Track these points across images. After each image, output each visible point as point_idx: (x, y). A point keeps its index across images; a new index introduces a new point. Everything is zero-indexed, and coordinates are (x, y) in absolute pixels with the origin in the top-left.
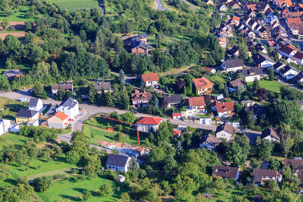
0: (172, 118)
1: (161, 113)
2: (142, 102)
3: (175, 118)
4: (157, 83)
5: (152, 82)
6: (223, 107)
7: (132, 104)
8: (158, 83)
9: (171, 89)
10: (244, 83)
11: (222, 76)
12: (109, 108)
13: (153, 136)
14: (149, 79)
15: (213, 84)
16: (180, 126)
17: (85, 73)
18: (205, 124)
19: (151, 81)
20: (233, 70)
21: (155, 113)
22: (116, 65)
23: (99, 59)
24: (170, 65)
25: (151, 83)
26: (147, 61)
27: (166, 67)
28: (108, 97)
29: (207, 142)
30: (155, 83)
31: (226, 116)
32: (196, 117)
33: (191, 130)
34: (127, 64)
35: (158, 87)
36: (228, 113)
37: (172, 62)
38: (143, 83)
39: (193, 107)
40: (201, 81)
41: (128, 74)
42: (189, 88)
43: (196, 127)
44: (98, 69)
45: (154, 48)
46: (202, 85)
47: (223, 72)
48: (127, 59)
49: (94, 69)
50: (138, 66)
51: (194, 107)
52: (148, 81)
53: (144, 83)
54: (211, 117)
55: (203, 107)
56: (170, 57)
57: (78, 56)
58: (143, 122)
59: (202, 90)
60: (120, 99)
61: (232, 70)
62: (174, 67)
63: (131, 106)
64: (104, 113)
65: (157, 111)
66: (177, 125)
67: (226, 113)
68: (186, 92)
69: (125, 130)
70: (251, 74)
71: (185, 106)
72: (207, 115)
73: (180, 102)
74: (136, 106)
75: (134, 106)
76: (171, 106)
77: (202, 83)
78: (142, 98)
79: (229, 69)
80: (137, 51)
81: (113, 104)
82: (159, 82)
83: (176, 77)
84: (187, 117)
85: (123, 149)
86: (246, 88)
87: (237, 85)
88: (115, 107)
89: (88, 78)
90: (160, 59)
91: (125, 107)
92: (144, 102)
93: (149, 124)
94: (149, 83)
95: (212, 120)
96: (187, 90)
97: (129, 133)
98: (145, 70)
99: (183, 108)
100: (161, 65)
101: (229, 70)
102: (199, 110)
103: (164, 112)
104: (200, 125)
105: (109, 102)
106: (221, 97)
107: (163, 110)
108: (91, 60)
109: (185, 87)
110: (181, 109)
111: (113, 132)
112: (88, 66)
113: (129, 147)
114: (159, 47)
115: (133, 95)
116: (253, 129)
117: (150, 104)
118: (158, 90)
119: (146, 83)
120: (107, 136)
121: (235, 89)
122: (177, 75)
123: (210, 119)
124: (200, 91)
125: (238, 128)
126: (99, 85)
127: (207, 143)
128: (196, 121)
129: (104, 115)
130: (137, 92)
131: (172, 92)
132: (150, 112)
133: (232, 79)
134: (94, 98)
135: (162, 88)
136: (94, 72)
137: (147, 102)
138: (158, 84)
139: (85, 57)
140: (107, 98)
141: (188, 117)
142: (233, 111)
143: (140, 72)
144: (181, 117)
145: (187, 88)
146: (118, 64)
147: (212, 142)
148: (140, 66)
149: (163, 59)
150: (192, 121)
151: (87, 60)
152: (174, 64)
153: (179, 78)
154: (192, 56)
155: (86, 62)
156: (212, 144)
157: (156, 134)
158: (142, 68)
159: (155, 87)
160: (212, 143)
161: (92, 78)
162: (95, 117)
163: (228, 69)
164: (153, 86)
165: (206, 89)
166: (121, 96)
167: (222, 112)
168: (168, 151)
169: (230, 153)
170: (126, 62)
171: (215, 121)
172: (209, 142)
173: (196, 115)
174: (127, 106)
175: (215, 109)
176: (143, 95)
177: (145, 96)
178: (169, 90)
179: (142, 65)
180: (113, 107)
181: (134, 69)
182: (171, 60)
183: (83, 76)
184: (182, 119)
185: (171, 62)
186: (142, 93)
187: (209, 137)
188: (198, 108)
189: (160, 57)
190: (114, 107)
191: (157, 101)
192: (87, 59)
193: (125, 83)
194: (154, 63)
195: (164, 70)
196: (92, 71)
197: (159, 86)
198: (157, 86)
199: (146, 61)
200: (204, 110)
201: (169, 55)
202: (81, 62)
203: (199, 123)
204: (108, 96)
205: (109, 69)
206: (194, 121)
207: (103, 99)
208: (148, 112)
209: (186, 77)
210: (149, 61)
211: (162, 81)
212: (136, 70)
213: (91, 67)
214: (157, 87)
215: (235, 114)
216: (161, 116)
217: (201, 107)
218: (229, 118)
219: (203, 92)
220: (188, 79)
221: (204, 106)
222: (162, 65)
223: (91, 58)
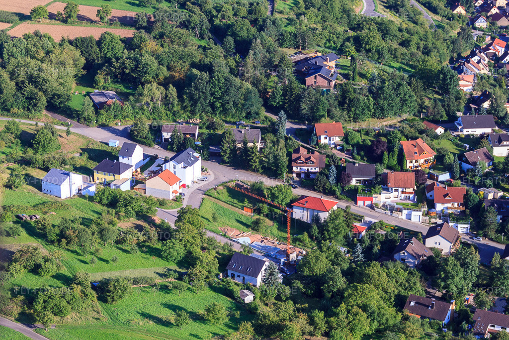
0: (356, 203)
1: (338, 193)
2: (309, 170)
3: (360, 203)
4: (340, 140)
5: (332, 138)
6: (445, 196)
7: (290, 171)
8: (342, 140)
9: (362, 153)
10: (490, 157)
11: (454, 142)
12: (253, 173)
13: (317, 231)
14: (326, 132)
15: (435, 153)
16: (367, 219)
17: (221, 109)
18: (411, 219)
19: (329, 136)
20: (474, 133)
21: (327, 191)
22: (275, 102)
23: (248, 89)
24: (367, 112)
25: (330, 140)
26: (328, 101)
27: (359, 115)
28: (253, 155)
29: (407, 252)
30: (337, 140)
31: (448, 211)
32: (396, 206)
33: (386, 227)
34: (293, 102)
35: (341, 147)
36: (452, 206)
37: (371, 107)
38: (315, 138)
39: (394, 189)
40: (415, 146)
41: (294, 119)
42: (393, 156)
43: (394, 223)
44: (243, 105)
45: (345, 80)
46: (416, 153)
47: (456, 134)
48: (295, 93)
49: (237, 104)
50: (312, 109)
51: (396, 188)
52: (324, 136)
53: (317, 137)
54: (423, 209)
55: (411, 190)
56: (368, 99)
57: (213, 81)
58: (304, 204)
59: (414, 161)
60: (272, 160)
61: (472, 133)
62: (374, 115)
63: (289, 175)
64: (242, 182)
65: (331, 188)
66: (362, 217)
67: (449, 205)
68: (386, 161)
69: (272, 215)
70: (505, 143)
71: (380, 186)
72: (416, 205)
73: (373, 178)
74: (298, 175)
75: (294, 175)
76: (357, 183)
77: (416, 150)
78: (310, 163)
79: (467, 130)
80: (315, 82)
81: (259, 168)
82: (343, 138)
83: (374, 133)
84: (381, 204)
85: (263, 247)
86: (491, 167)
87: (475, 160)
88: (262, 173)
89: (226, 118)
90: (351, 101)
91: (280, 175)
92: (311, 171)
93: (314, 210)
94: (326, 138)
95: (423, 215)
96: (388, 157)
97: (278, 219)
98: (323, 116)
99: (377, 188)
100: (351, 111)
101: (467, 132)
102: (403, 196)
103: (343, 192)
104: (402, 221)
105: (253, 163)
106: (445, 177)
107: (343, 187)
108: (233, 89)
109: (385, 152)
110: (372, 190)
111: (252, 214)
112: (227, 99)
113: (273, 243)
114: (353, 80)
115: (295, 156)
116: (491, 240)
117: (321, 175)
118: (339, 152)
119: (320, 139)
120: (241, 220)
121: (471, 167)
122: (377, 130)
123: (420, 213)
124: (411, 162)
125: (467, 234)
126: (241, 132)
127: (406, 254)
128: (395, 213)
129: (241, 184)
130: (303, 151)
131: (362, 159)
132: (319, 188)
133: (469, 148)
134: (230, 154)
135: (347, 150)
136: (237, 109)
137: (317, 171)
138: (341, 143)
139: (225, 83)
140: (250, 156)
141: (384, 206)
142: (461, 204)
143: (314, 118)
144: (372, 204)
145: (388, 155)
146: (279, 101)
147: (415, 253)
148: (316, 108)
149: (355, 101)
150: (388, 212)
151: (228, 89)
152: (373, 110)
153: (379, 135)
154: (407, 100)
155: (226, 92)
156: (415, 257)
157: (323, 227)
158: (318, 112)
159: (336, 146)
160: (414, 255)
161: (232, 120)
162: (225, 186)
163: (465, 130)
164: (333, 144)
165: (422, 161)
166: (273, 155)
167: (443, 204)
168: (337, 260)
169: (443, 276)
170: (292, 99)
171: (428, 218)
172: (411, 252)
173: (397, 204)
174: (281, 174)
175: (431, 196)
176: (312, 159)
177: (315, 161)
178: (358, 154)
179: (319, 106)
180: (258, 173)
181: (304, 112)
182: (370, 104)
183: (218, 115)
184: (372, 207)
185: (368, 107)
186: (310, 155)
187: (412, 243)
188: (403, 192)
189: (350, 96)
190: (260, 173)
191: (333, 171)
192: (228, 87)
193: (286, 135)
194: (339, 106)
195: (355, 120)
196: (233, 109)
197: (343, 146)
198: (339, 145)
199: (326, 102)
200: (412, 196)
201: (367, 94)
202: (218, 91)
203: (400, 217)
204: (253, 153)
205: (262, 107)
206: (392, 212)
207: (243, 156)
208: (316, 187)
209: (391, 135)
210: (332, 101)
211: (349, 137)
212: (307, 114)
213: (233, 101)
214: (338, 147)
215: (464, 208)
216: (337, 198)
217: (407, 190)
218: (453, 215)
219: (416, 164)
220: (394, 140)
221: (414, 190)
222: (353, 110)
223: (235, 86)
